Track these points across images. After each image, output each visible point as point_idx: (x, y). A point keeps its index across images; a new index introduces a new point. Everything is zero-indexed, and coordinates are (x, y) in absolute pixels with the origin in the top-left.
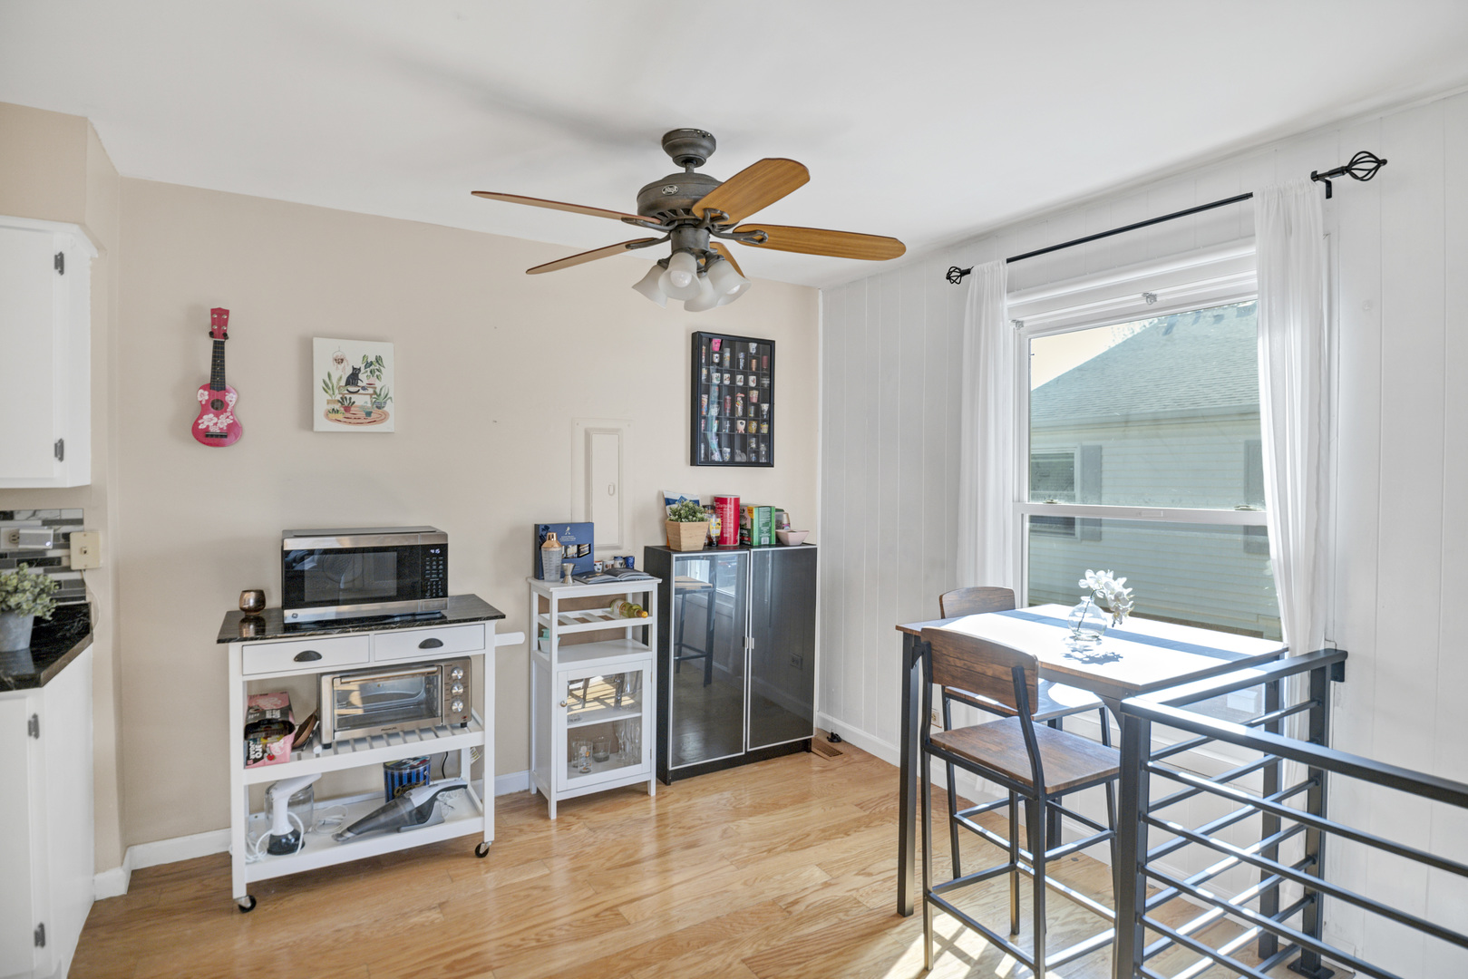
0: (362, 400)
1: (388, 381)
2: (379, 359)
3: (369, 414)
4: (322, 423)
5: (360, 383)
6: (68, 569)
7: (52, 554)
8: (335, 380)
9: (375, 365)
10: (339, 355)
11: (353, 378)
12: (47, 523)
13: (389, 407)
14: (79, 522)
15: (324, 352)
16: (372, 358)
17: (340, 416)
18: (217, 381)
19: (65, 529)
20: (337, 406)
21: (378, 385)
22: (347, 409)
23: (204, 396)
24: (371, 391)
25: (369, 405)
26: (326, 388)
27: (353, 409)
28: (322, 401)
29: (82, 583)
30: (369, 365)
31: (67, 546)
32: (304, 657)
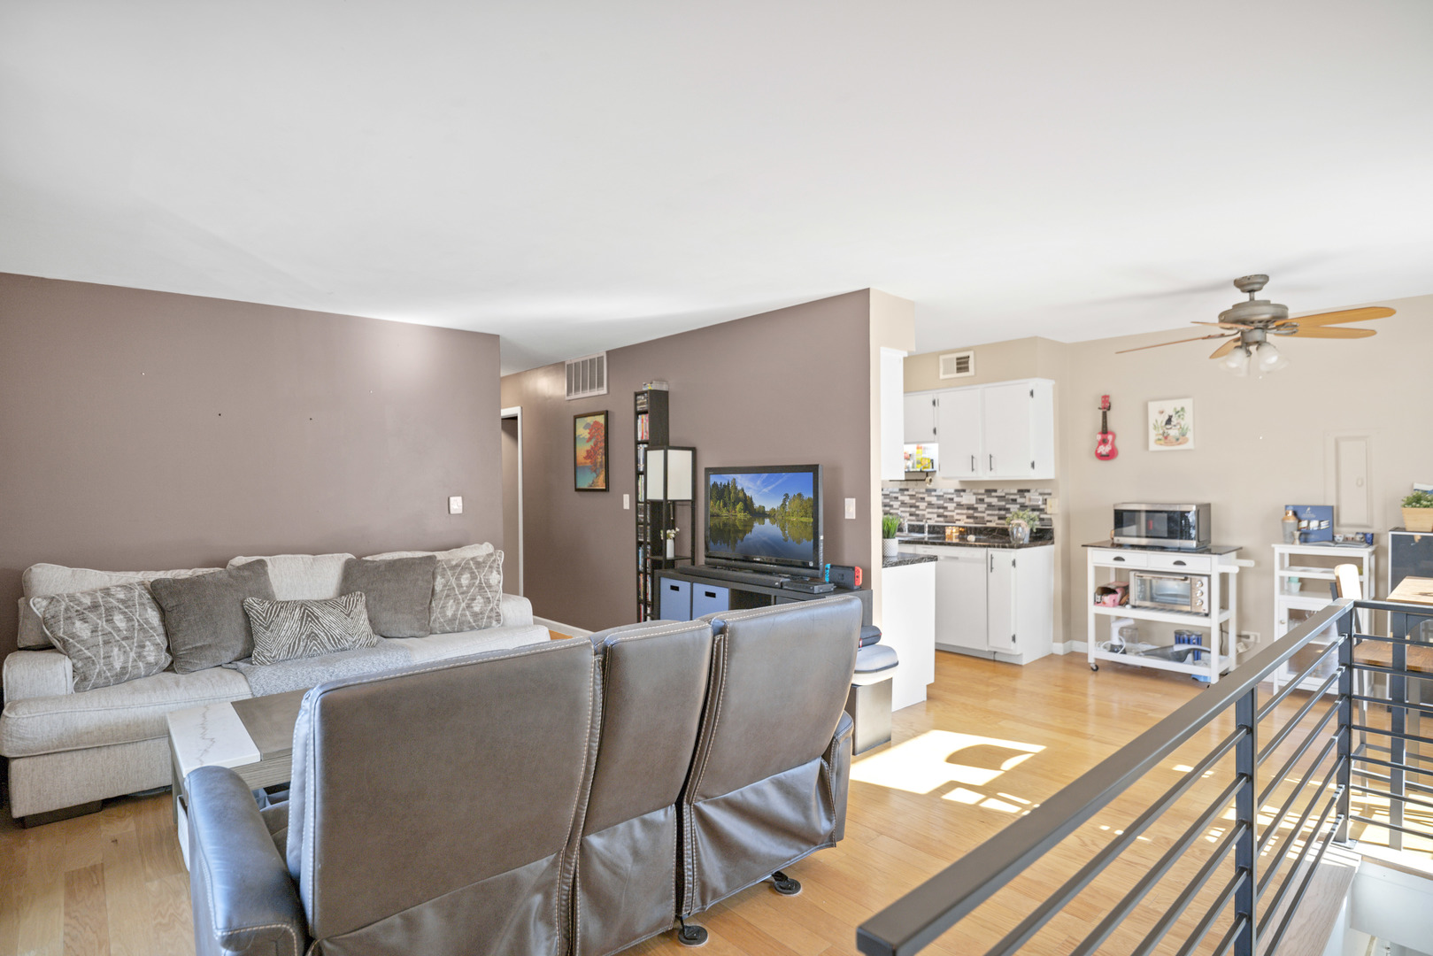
0: (1173, 432)
1: (1188, 420)
2: (1183, 409)
3: (1178, 440)
4: (1153, 446)
5: (1172, 423)
6: (1046, 513)
7: (1042, 507)
8: (1159, 422)
9: (1180, 412)
10: (1161, 410)
11: (1169, 421)
12: (1041, 494)
13: (1190, 435)
14: (1050, 494)
15: (1154, 408)
16: (1179, 409)
17: (1162, 442)
18: (1105, 431)
19: (1046, 497)
20: (1161, 437)
21: (1183, 423)
22: (1166, 438)
23: (1099, 437)
24: (1178, 427)
25: (1178, 434)
26: (1155, 427)
27: (1169, 438)
28: (1153, 435)
29: (1051, 519)
30: (1177, 412)
31: (1046, 504)
32: (1118, 559)
